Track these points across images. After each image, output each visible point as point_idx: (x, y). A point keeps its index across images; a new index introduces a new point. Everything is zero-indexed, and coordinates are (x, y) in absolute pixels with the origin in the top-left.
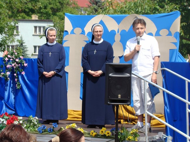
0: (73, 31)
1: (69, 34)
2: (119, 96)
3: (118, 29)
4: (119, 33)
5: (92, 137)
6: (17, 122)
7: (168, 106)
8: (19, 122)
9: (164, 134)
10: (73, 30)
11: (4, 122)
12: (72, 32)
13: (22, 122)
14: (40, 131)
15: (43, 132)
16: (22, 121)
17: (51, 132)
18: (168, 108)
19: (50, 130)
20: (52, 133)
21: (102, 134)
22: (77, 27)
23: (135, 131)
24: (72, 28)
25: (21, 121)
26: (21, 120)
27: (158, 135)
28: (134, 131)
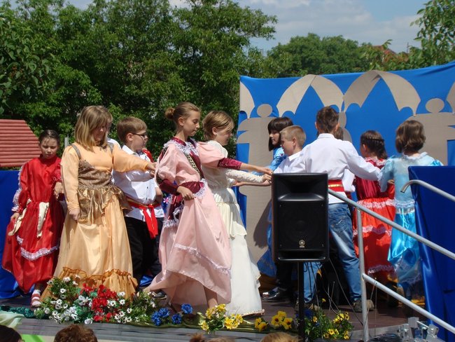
0: (254, 111)
1: (248, 117)
2: (302, 242)
3: (343, 103)
4: (345, 111)
5: (257, 331)
6: (114, 302)
7: (428, 261)
8: (118, 302)
9: (420, 321)
10: (255, 109)
11: (90, 304)
12: (254, 114)
13: (124, 303)
14: (156, 320)
15: (162, 323)
16: (124, 301)
17: (178, 323)
18: (430, 265)
19: (177, 319)
20: (179, 325)
21: (277, 325)
22: (263, 103)
23: (343, 317)
24: (253, 106)
25: (122, 301)
26: (122, 298)
27: (407, 323)
28: (341, 317)
